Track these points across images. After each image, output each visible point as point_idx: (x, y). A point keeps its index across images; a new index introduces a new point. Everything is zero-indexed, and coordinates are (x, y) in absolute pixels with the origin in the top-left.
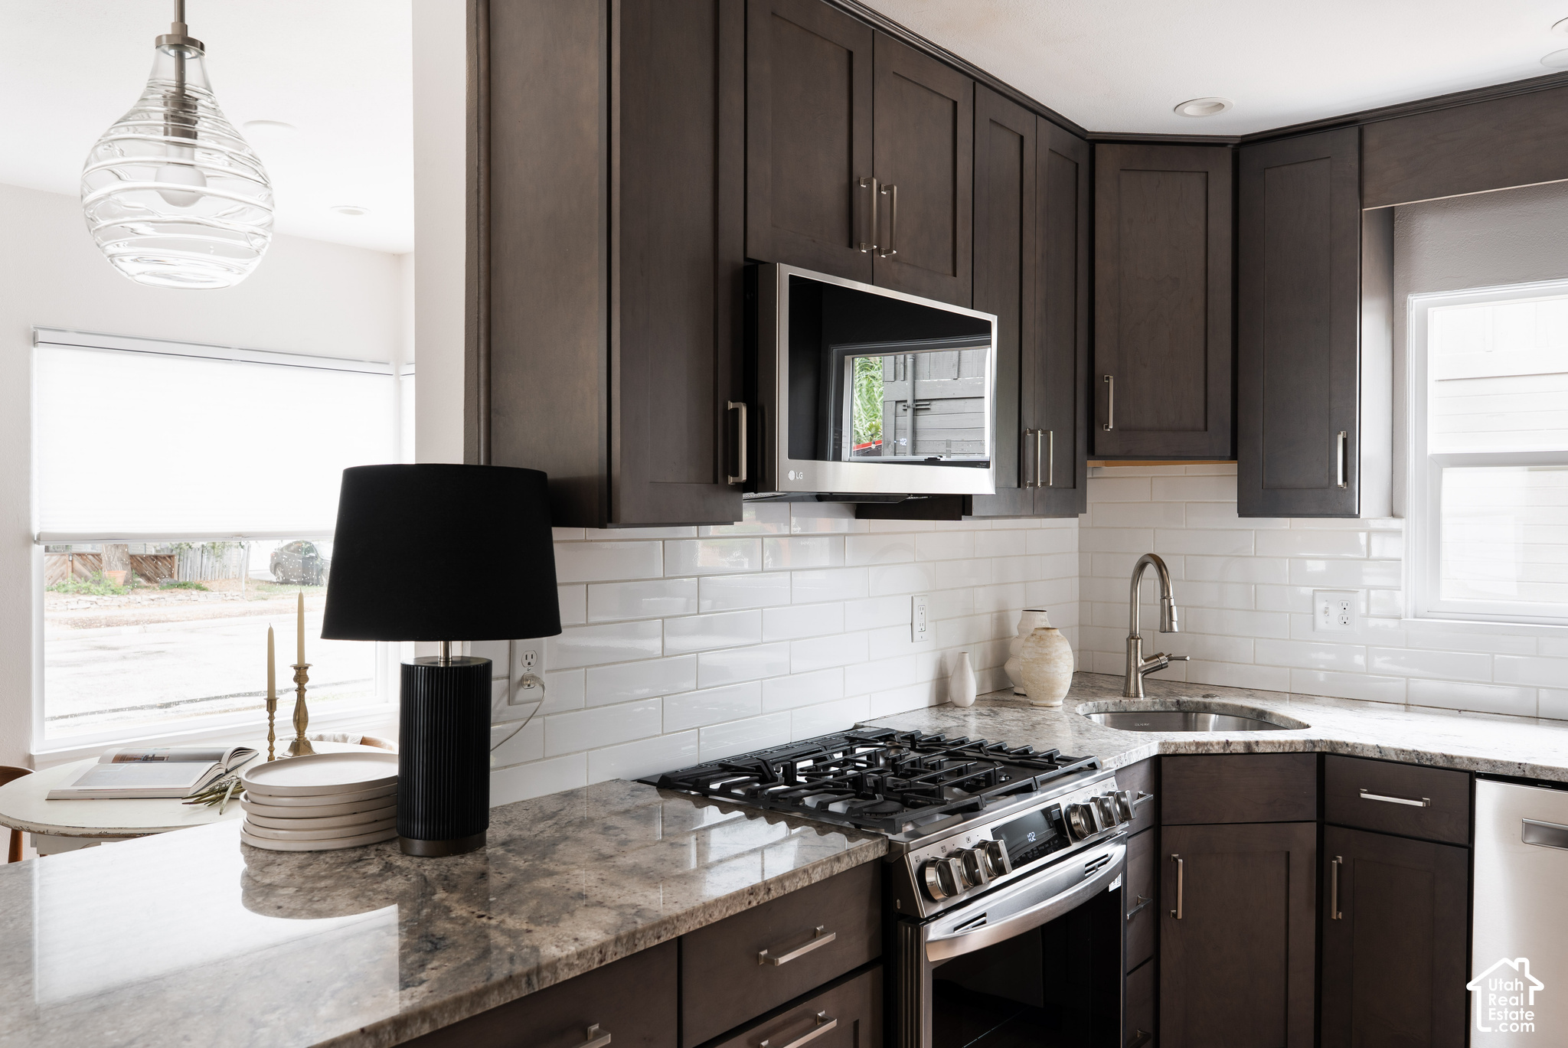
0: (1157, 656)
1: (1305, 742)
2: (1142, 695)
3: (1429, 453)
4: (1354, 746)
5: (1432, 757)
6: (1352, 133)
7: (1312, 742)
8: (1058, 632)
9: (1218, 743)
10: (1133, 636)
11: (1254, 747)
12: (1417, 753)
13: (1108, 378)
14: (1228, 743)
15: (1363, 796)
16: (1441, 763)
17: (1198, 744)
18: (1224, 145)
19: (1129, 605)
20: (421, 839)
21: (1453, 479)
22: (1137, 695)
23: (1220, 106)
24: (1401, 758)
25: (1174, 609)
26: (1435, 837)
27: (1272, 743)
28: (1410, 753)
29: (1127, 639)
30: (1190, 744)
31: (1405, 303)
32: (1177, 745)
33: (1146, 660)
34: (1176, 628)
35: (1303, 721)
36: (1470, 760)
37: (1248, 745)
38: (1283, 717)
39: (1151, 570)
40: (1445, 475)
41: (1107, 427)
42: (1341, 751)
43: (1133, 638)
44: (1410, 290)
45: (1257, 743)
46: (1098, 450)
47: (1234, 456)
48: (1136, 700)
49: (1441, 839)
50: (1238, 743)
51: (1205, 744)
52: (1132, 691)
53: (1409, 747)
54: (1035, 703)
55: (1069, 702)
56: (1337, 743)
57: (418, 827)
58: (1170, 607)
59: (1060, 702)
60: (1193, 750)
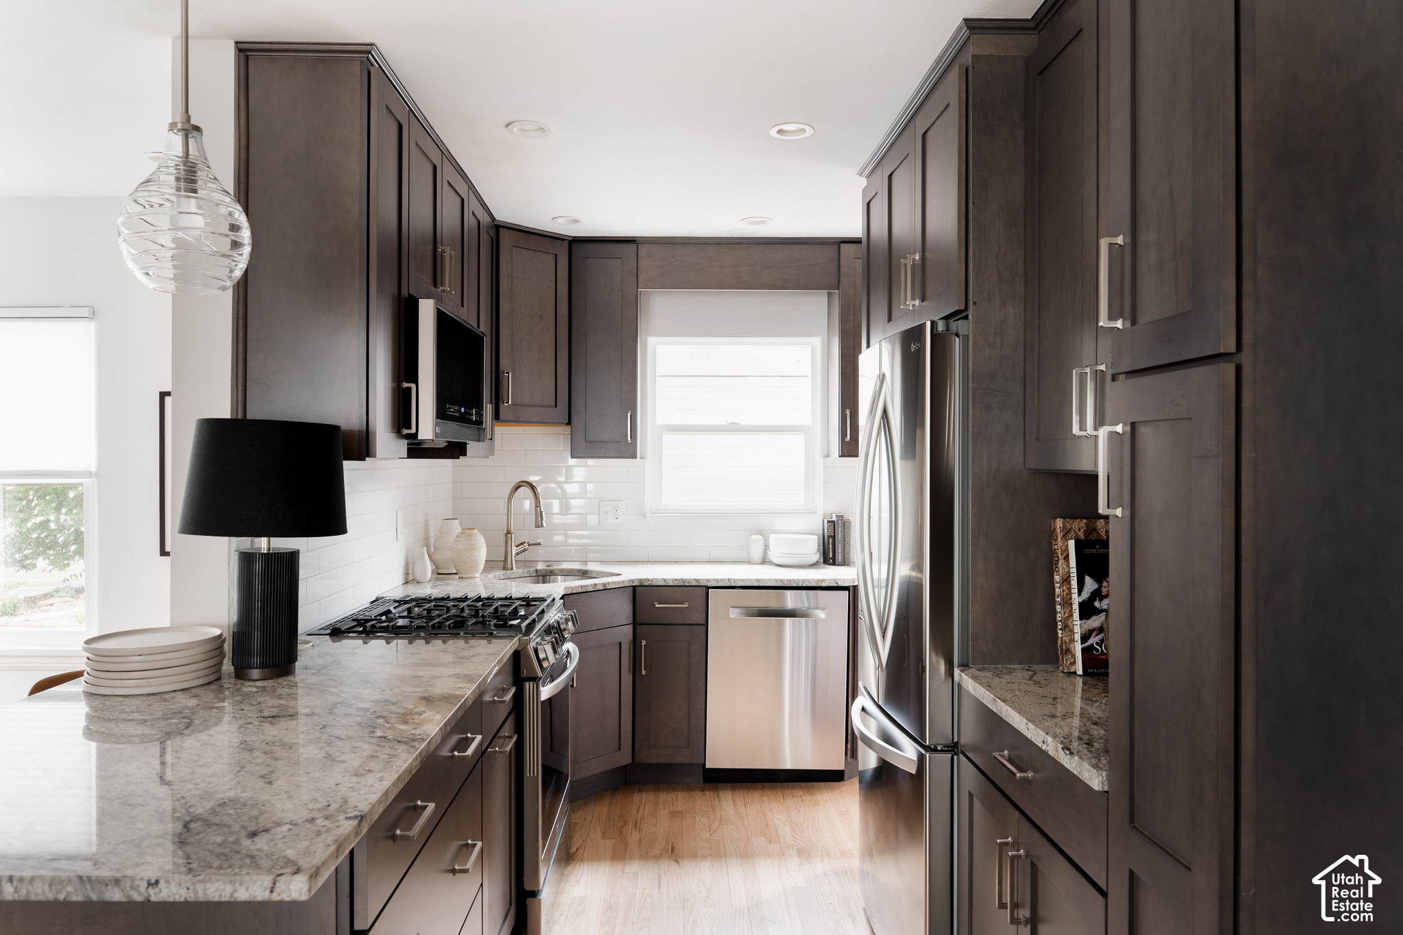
0: (522, 544)
1: (629, 581)
2: (515, 568)
3: (657, 424)
4: (652, 580)
5: (689, 581)
6: (633, 246)
7: (632, 580)
8: (476, 531)
9: (591, 585)
10: (509, 532)
11: (607, 585)
12: (683, 580)
13: (508, 373)
14: (595, 585)
15: (656, 606)
16: (694, 584)
17: (582, 587)
18: (563, 240)
19: (506, 516)
20: (259, 668)
21: (668, 438)
22: (512, 569)
23: (577, 221)
24: (675, 584)
25: (544, 513)
26: (690, 622)
27: (614, 583)
28: (679, 580)
29: (506, 535)
30: (578, 587)
31: (646, 341)
32: (572, 588)
33: (517, 546)
34: (544, 525)
35: (614, 572)
36: (707, 580)
37: (604, 585)
38: (600, 572)
39: (525, 491)
40: (664, 436)
41: (508, 403)
42: (646, 584)
43: (509, 533)
44: (649, 334)
45: (608, 583)
46: (502, 416)
47: (569, 423)
48: (512, 571)
49: (693, 623)
50: (600, 584)
51: (585, 586)
52: (509, 566)
53: (678, 577)
54: (464, 576)
55: (485, 574)
56: (643, 580)
57: (256, 660)
58: (541, 512)
59: (478, 575)
60: (579, 590)
